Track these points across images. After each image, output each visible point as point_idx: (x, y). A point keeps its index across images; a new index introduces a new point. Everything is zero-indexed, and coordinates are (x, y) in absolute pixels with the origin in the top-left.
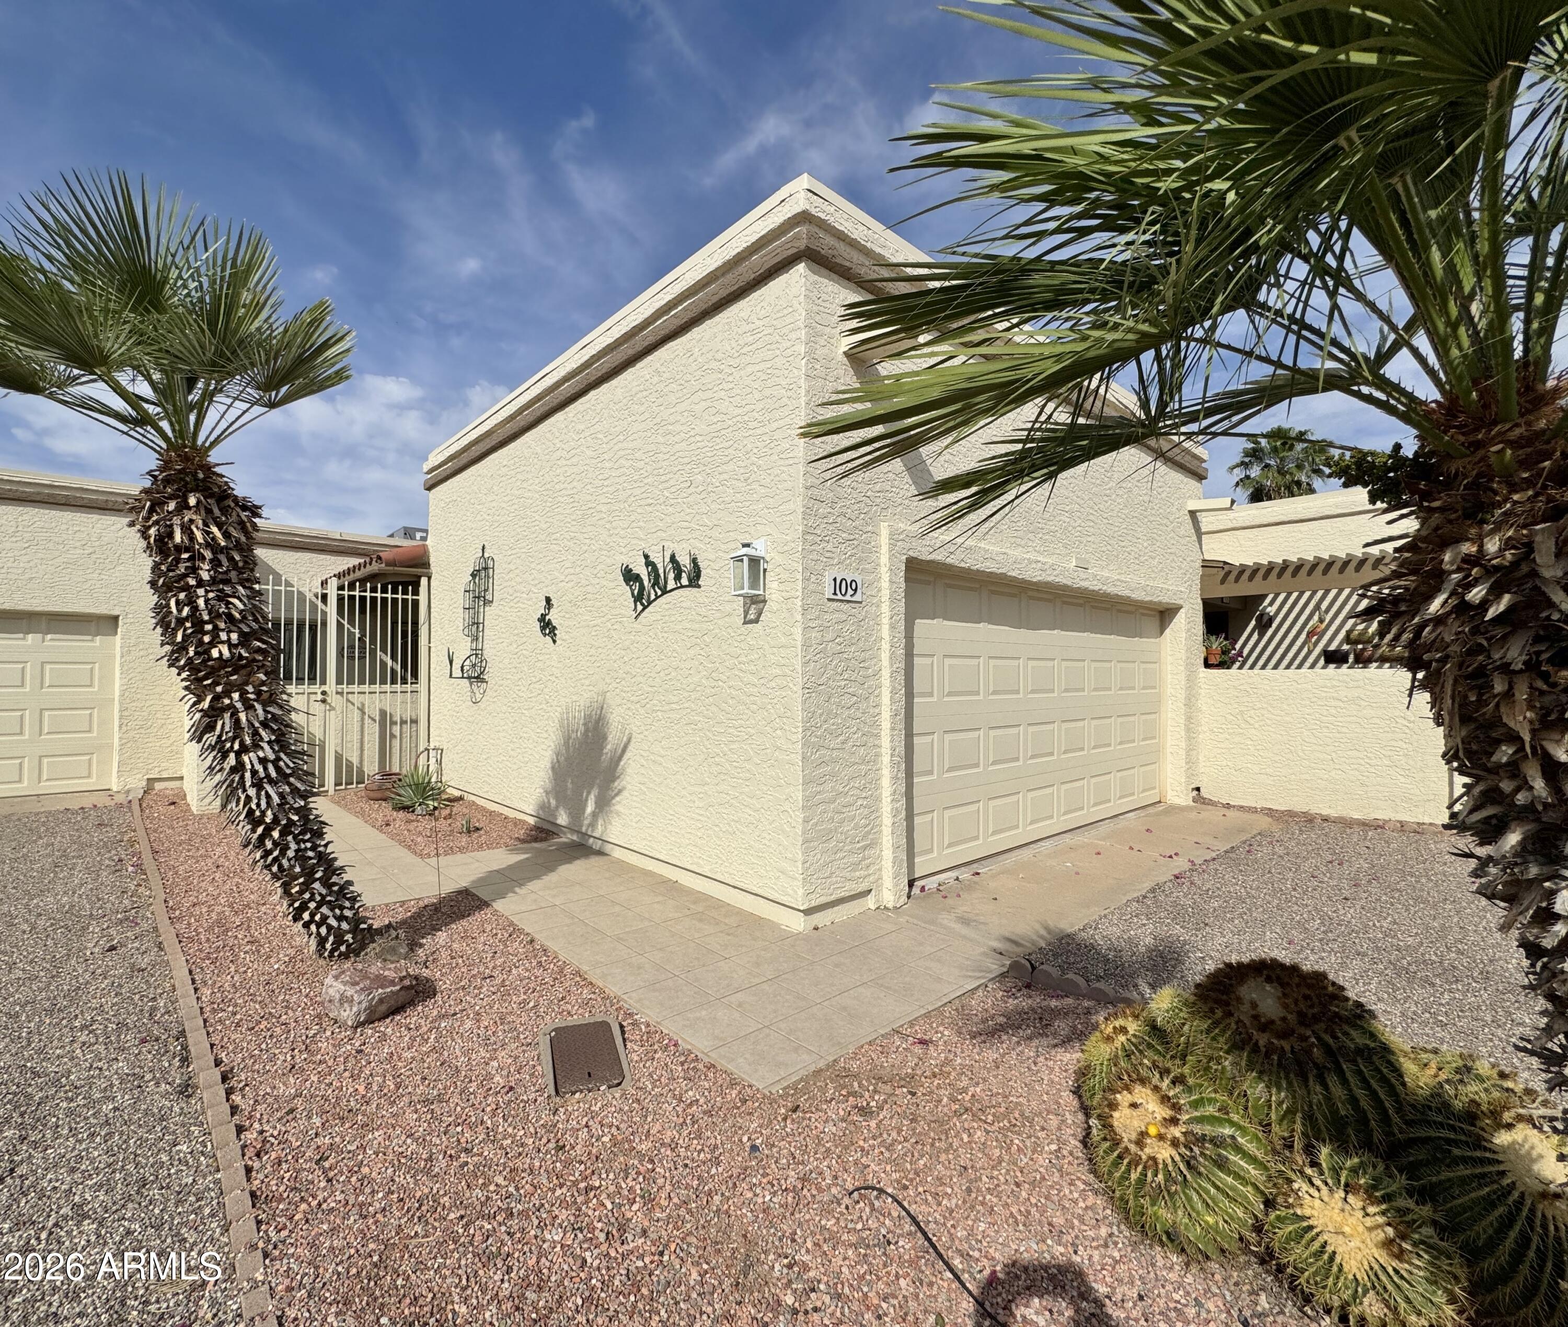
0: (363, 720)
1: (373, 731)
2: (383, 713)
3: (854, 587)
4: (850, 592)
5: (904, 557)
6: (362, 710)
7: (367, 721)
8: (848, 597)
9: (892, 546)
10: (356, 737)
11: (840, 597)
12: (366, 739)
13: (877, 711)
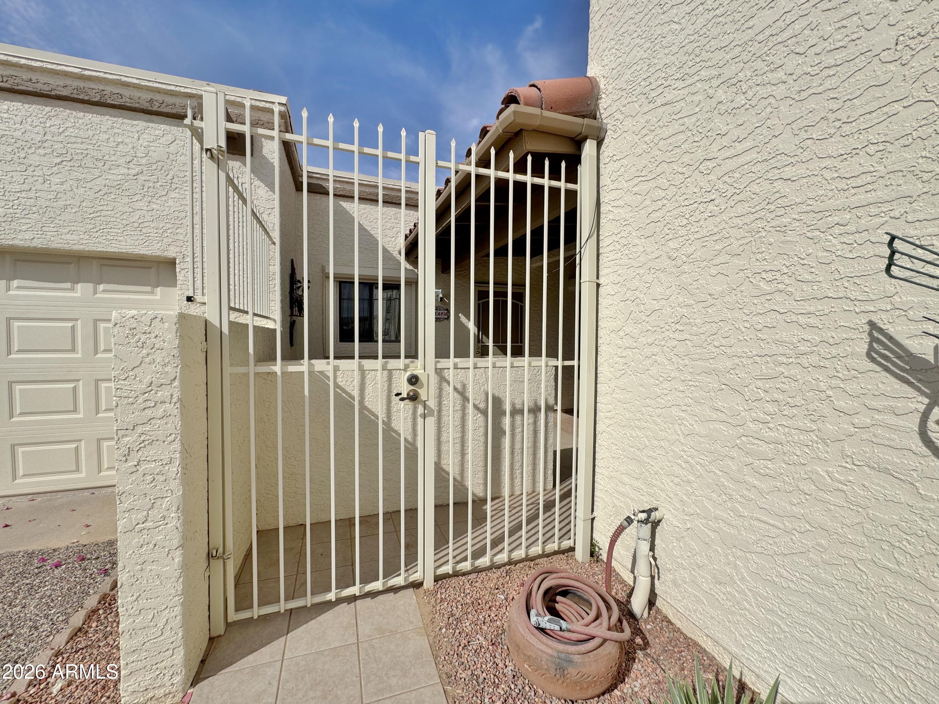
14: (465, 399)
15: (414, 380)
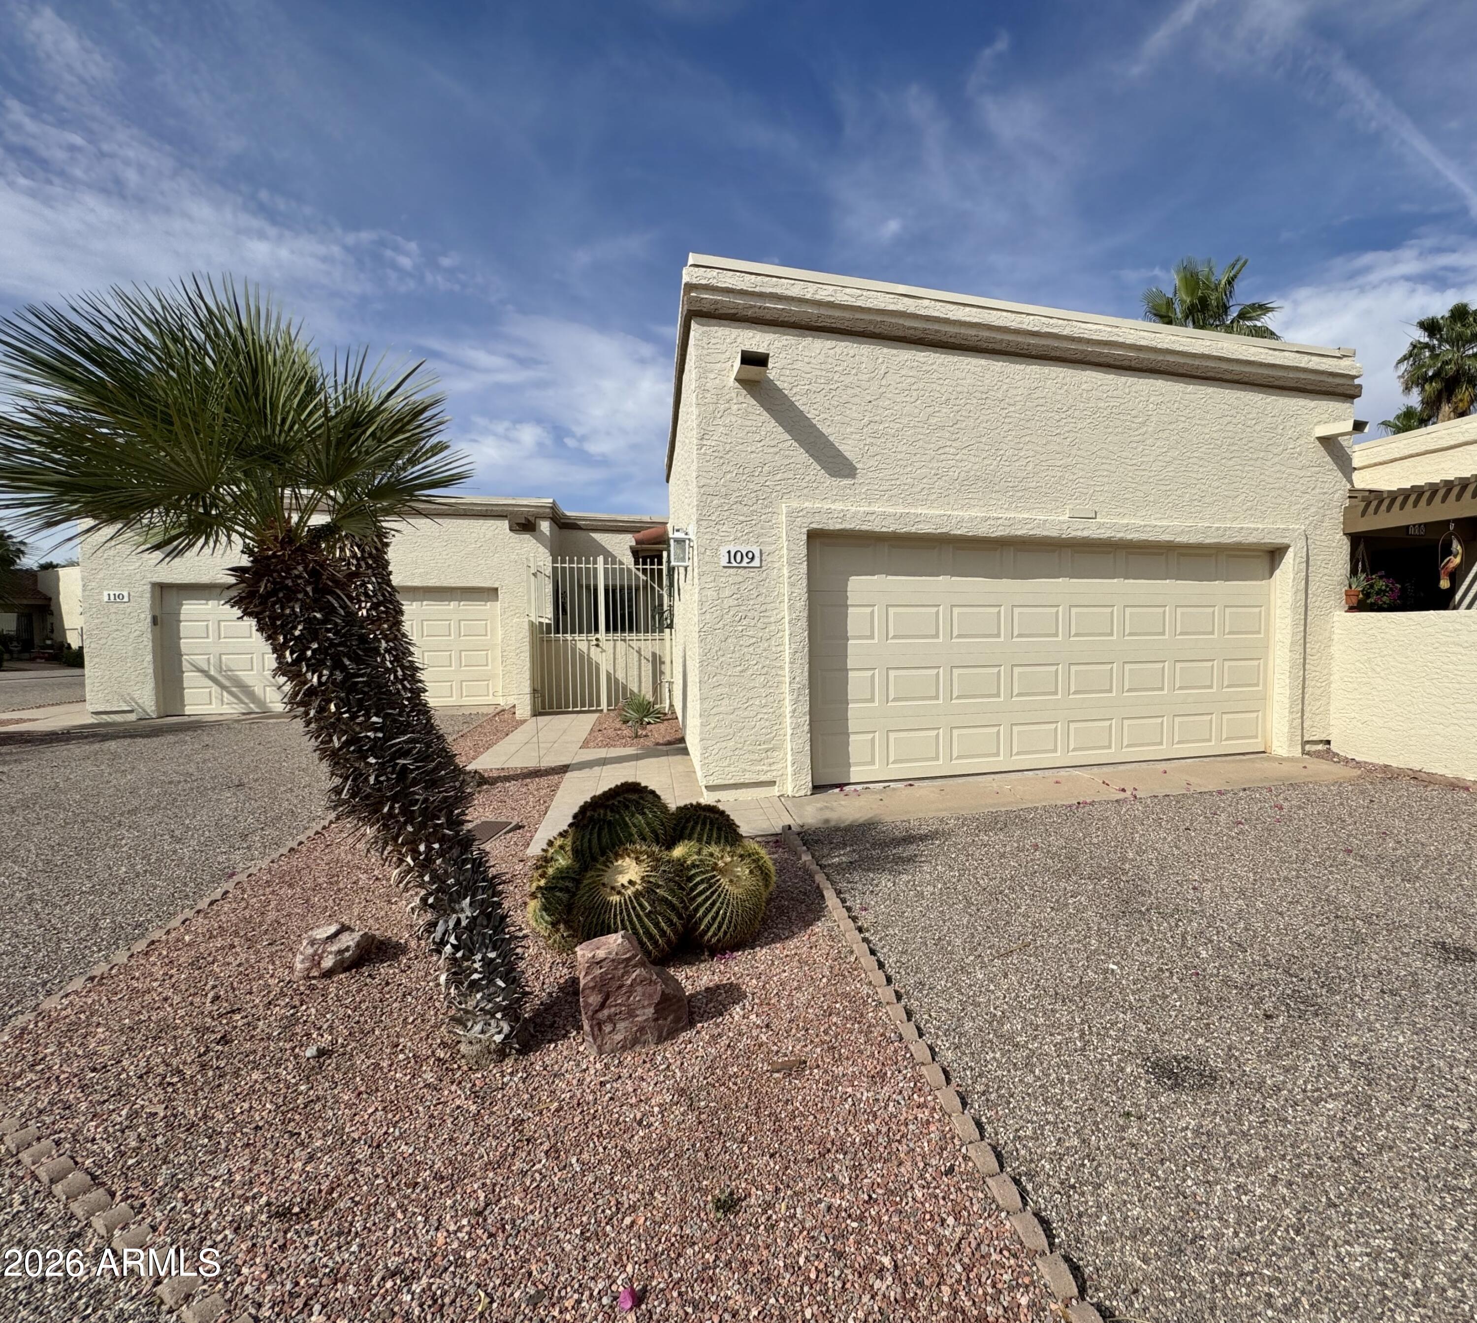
0: (640, 660)
1: (647, 668)
2: (654, 655)
3: (750, 555)
4: (746, 560)
5: (805, 530)
6: (639, 652)
7: (643, 661)
8: (744, 564)
9: (791, 523)
10: (636, 673)
11: (735, 564)
12: (643, 673)
13: (779, 649)
14: (640, 655)
15: (597, 640)
